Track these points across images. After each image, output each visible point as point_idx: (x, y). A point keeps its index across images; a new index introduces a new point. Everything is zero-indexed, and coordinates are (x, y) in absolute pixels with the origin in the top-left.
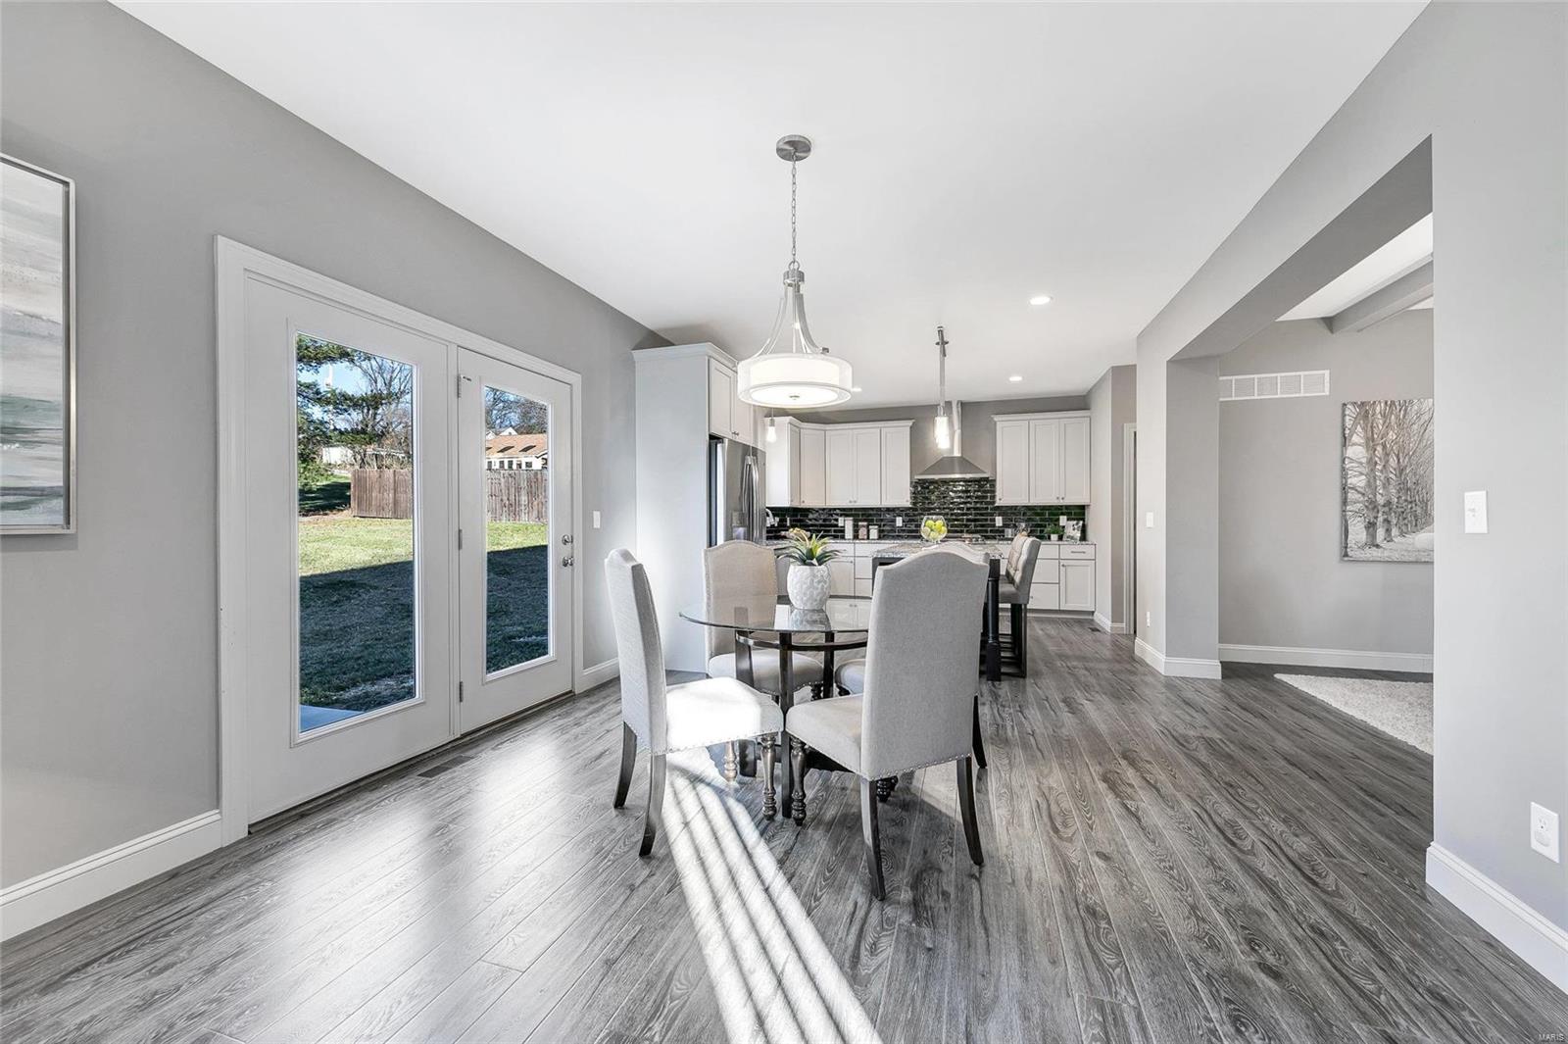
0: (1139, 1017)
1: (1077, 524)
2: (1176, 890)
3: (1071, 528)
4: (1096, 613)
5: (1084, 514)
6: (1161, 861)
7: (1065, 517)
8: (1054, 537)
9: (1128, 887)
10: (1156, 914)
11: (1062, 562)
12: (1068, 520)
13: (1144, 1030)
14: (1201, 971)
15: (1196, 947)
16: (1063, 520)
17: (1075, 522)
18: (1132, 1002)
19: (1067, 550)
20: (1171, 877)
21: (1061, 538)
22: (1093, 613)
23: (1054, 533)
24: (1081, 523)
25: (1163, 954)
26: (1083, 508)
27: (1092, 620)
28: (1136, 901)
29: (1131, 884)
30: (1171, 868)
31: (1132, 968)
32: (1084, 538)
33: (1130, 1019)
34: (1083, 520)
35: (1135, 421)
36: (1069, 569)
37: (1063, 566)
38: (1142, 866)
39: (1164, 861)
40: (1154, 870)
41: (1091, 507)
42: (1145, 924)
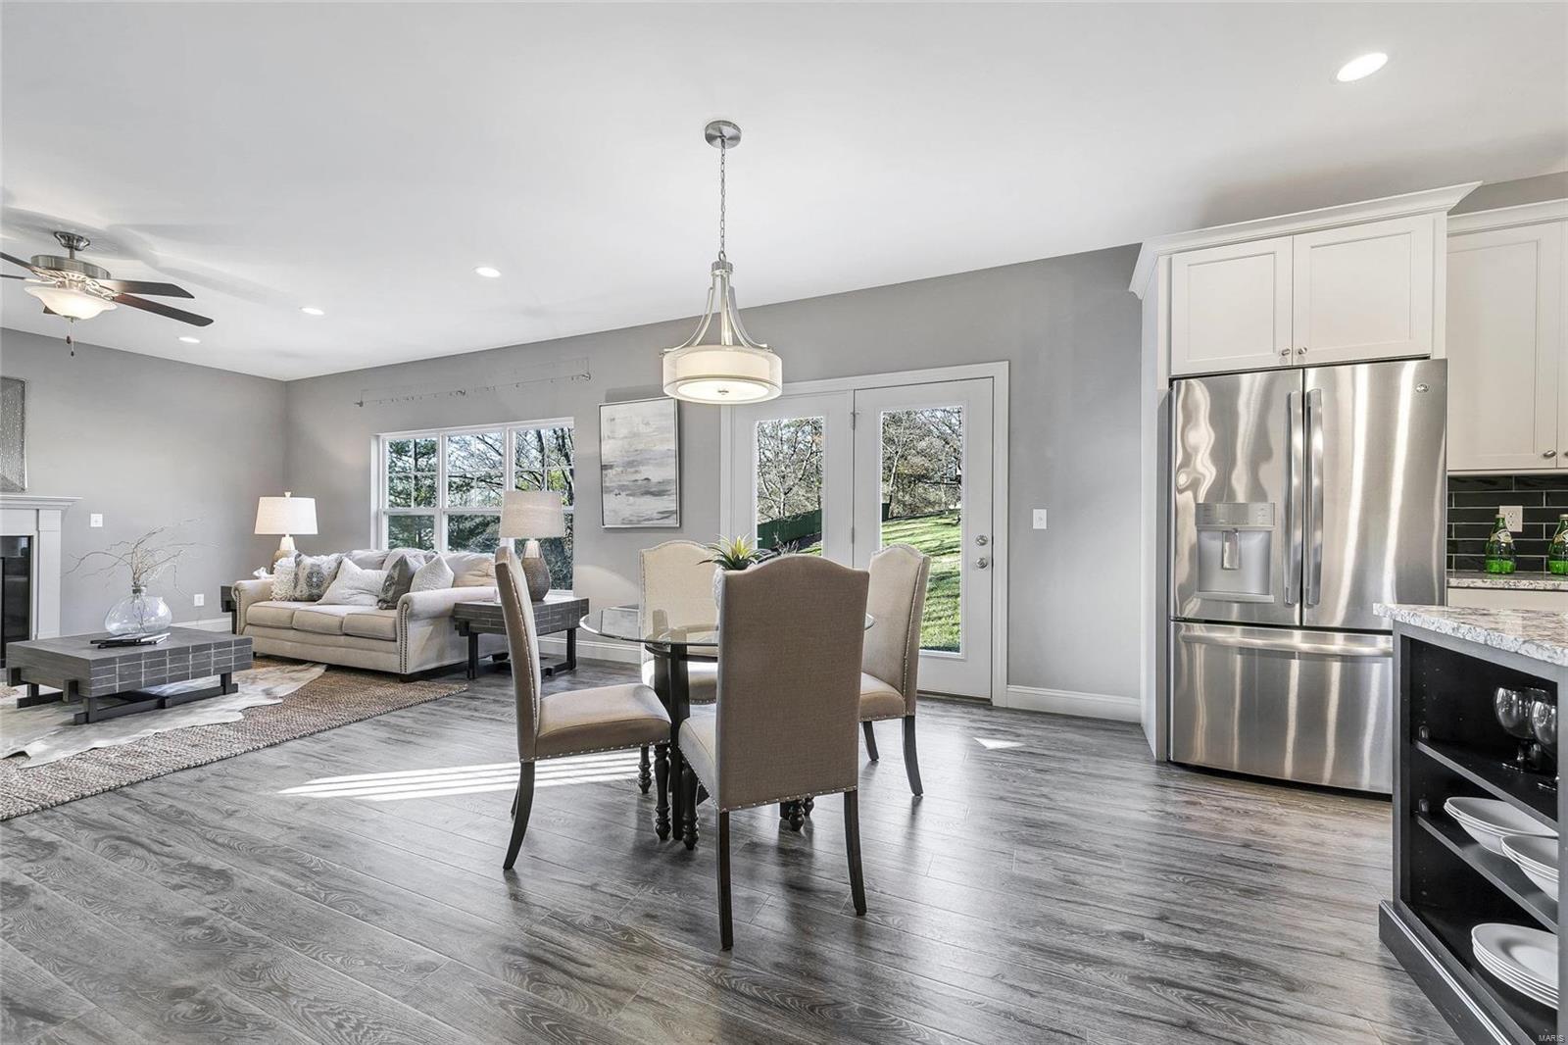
0: (289, 886)
2: (316, 999)
6: (359, 1025)
9: (367, 957)
10: (320, 956)
13: (282, 883)
14: (255, 943)
15: (266, 957)
18: (299, 889)
20: (331, 1013)
25: (294, 930)
28: (349, 951)
29: (368, 963)
30: (339, 1026)
31: (313, 904)
33: (294, 881)
38: (375, 995)
39: (356, 1029)
40: (357, 1003)
42: (325, 939)
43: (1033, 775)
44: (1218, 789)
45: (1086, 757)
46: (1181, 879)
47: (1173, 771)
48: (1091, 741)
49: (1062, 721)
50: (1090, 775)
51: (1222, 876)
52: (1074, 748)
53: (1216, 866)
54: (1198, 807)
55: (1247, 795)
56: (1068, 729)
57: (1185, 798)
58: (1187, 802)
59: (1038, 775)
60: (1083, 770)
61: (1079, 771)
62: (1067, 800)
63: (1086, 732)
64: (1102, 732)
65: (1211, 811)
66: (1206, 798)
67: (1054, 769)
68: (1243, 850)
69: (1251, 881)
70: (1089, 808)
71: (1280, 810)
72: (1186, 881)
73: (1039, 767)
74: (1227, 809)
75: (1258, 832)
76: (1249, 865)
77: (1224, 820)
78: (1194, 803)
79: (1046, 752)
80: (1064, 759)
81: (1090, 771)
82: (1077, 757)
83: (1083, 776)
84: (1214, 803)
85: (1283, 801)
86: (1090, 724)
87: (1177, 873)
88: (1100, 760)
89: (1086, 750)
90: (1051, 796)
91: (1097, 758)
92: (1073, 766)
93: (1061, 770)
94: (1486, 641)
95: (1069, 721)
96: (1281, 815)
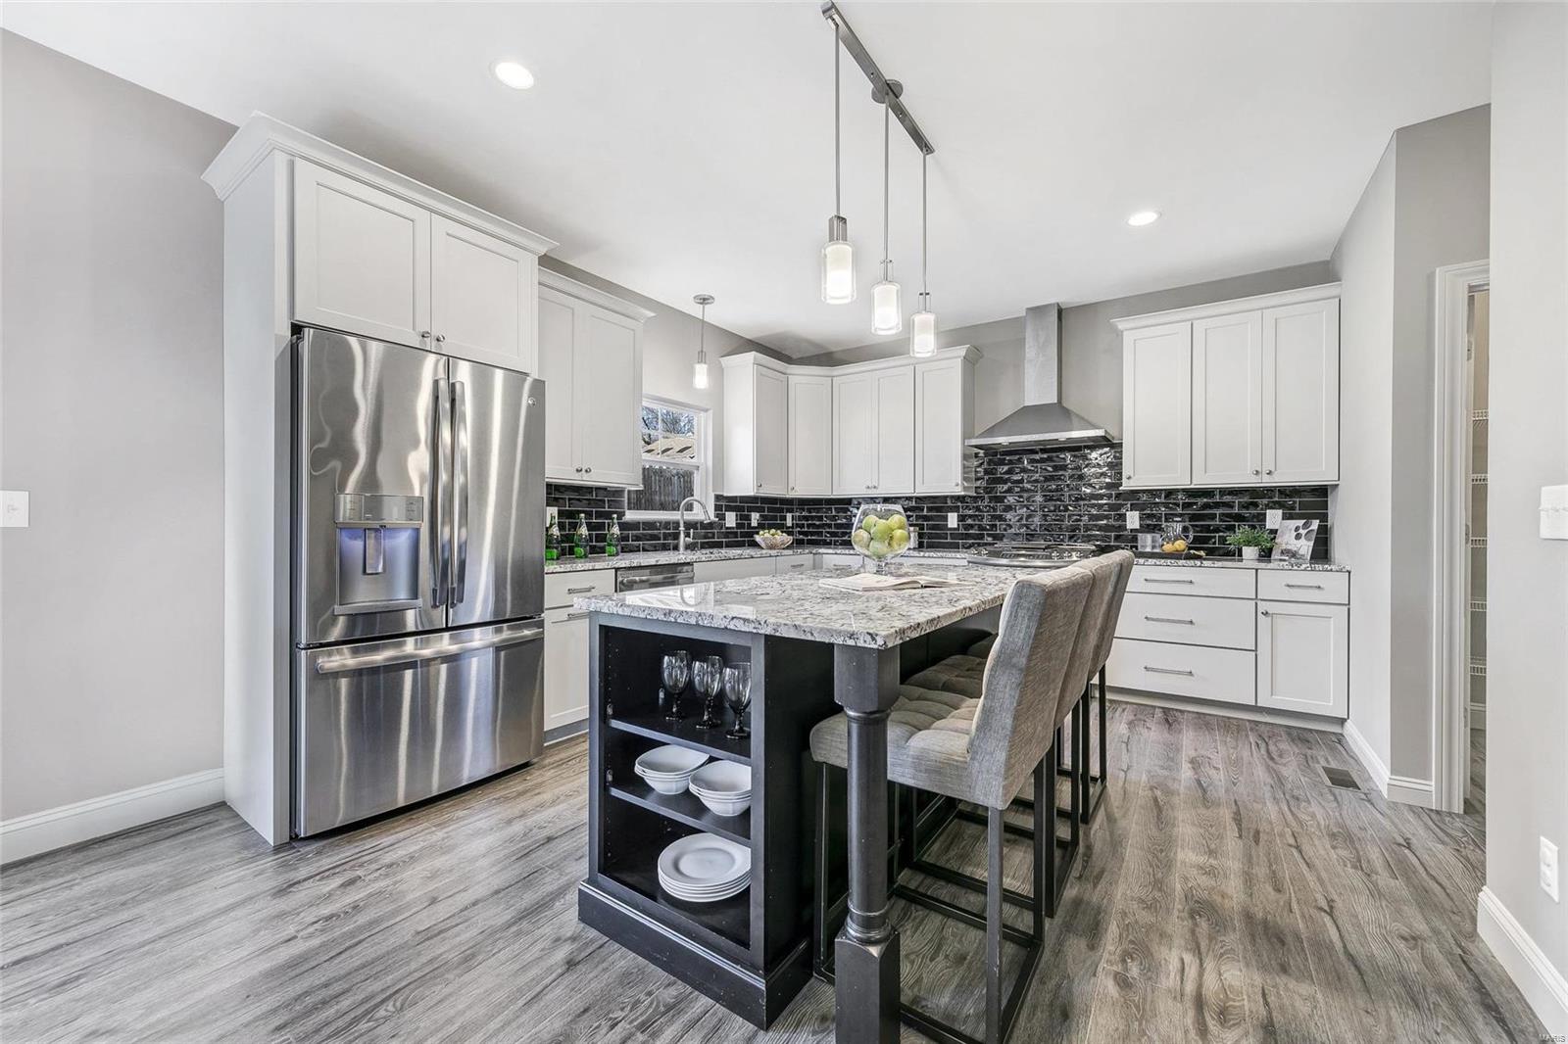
1: (1305, 526)
3: (1291, 534)
4: (1349, 724)
5: (1325, 506)
7: (1280, 512)
8: (1250, 552)
11: (1263, 607)
12: (1285, 517)
16: (1274, 518)
17: (1301, 523)
19: (1275, 579)
21: (1266, 555)
22: (1342, 721)
23: (1248, 543)
24: (1315, 524)
26: (1322, 492)
27: (1340, 739)
32: (1322, 552)
34: (1324, 518)
35: (1488, 257)
36: (1278, 620)
37: (1266, 614)
41: (1341, 492)
43: (45, 1006)
44: (369, 844)
45: (150, 905)
46: (391, 1008)
47: (303, 850)
48: (152, 868)
49: (72, 859)
50: (179, 930)
51: (431, 961)
52: (123, 898)
53: (419, 954)
54: (359, 884)
55: (401, 835)
56: (94, 869)
57: (338, 881)
58: (344, 885)
59: (59, 999)
60: (159, 930)
61: (148, 936)
62: (150, 1009)
63: (137, 856)
64: (167, 843)
65: (376, 879)
66: (361, 865)
67: (95, 963)
68: (434, 908)
69: (460, 944)
70: (199, 995)
71: (440, 834)
72: (398, 1004)
73: (55, 980)
74: (390, 866)
75: (434, 875)
76: (449, 923)
77: (395, 883)
78: (352, 882)
79: (61, 939)
80: (108, 931)
81: (171, 925)
82: (136, 911)
83: (161, 944)
84: (374, 866)
85: (438, 821)
86: (138, 840)
87: (383, 1001)
88: (188, 891)
89: (148, 890)
90: (110, 1024)
91: (175, 895)
92: (137, 934)
93: (112, 956)
94: (697, 622)
95: (90, 853)
96: (443, 839)
